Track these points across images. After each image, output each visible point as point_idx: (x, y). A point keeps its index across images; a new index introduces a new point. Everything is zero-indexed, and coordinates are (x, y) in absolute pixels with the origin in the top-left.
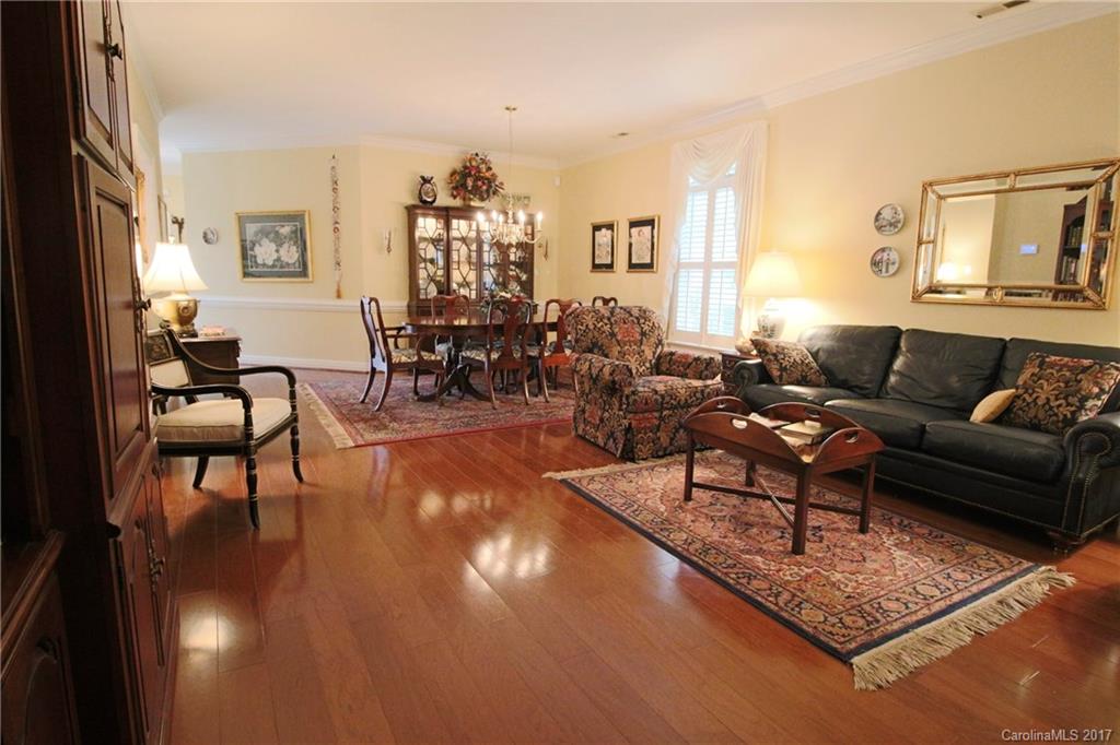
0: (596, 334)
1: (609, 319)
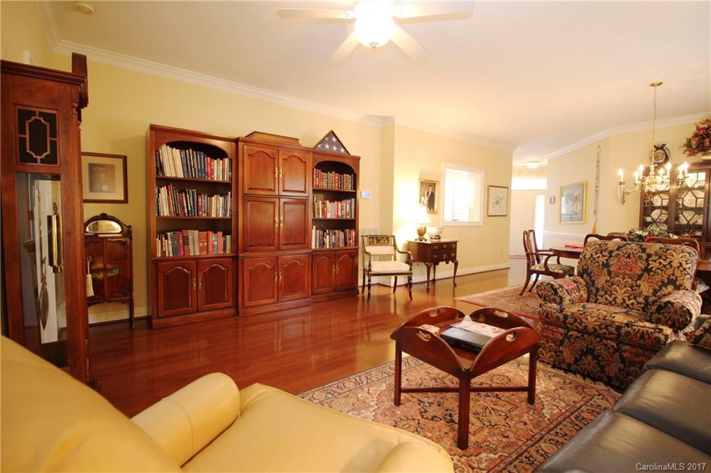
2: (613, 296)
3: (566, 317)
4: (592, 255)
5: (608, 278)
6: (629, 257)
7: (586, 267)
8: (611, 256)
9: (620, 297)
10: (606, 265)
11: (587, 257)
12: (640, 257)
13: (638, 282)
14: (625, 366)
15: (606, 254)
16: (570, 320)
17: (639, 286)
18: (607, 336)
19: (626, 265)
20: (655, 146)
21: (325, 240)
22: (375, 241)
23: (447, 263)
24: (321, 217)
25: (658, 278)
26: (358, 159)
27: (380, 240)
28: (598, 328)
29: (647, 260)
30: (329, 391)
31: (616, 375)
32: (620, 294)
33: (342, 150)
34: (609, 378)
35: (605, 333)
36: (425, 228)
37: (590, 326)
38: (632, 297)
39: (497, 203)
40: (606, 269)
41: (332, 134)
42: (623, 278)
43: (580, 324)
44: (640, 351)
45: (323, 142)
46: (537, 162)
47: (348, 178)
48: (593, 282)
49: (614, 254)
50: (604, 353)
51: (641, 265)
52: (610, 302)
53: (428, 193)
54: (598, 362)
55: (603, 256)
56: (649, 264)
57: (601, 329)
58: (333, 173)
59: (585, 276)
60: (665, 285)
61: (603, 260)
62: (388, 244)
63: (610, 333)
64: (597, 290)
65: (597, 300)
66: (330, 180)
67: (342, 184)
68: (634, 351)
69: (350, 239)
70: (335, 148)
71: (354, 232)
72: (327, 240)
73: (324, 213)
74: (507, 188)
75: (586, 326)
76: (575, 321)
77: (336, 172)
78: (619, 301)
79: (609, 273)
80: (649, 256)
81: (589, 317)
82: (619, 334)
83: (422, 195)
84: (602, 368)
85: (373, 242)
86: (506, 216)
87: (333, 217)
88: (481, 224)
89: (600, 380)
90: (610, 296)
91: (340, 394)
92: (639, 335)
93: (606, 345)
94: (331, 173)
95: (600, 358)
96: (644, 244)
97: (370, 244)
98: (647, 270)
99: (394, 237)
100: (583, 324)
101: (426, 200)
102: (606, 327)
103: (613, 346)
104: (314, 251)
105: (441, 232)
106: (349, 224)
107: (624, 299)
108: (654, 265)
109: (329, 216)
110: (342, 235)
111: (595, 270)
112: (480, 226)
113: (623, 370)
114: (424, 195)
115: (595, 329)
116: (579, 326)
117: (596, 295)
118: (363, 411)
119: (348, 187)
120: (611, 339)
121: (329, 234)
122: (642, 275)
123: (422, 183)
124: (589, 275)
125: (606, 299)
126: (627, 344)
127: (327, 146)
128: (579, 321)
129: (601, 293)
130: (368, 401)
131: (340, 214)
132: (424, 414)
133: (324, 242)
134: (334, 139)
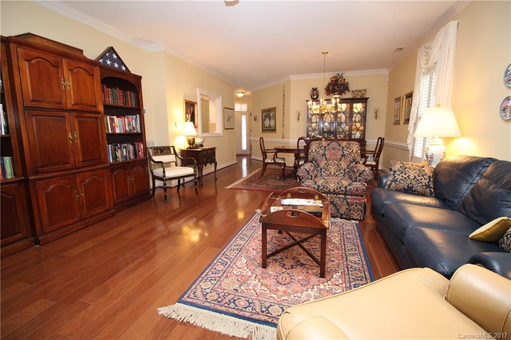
0: (315, 154)
1: (325, 147)
2: (329, 171)
3: (319, 186)
4: (316, 150)
5: (326, 162)
6: (334, 149)
7: (314, 157)
8: (325, 150)
9: (333, 172)
10: (324, 155)
11: (313, 151)
12: (339, 149)
13: (340, 162)
14: (349, 206)
15: (322, 148)
16: (321, 188)
17: (341, 164)
18: (340, 193)
19: (333, 154)
20: (313, 89)
21: (117, 153)
22: (159, 152)
23: (211, 164)
24: (110, 132)
25: (348, 159)
26: (140, 78)
27: (163, 150)
28: (335, 189)
29: (342, 150)
30: (210, 278)
31: (345, 212)
32: (333, 169)
33: (124, 68)
34: (342, 215)
35: (339, 191)
36: (194, 139)
37: (332, 189)
38: (338, 170)
39: (229, 120)
40: (324, 157)
41: (111, 50)
42: (333, 161)
43: (327, 189)
44: (355, 197)
45: (103, 56)
46: (243, 93)
47: (131, 95)
48: (318, 165)
49: (327, 148)
50: (339, 202)
51: (341, 153)
52: (328, 175)
53: (190, 111)
54: (336, 208)
55: (322, 150)
56: (344, 152)
57: (337, 189)
58: (118, 89)
59: (314, 162)
60: (352, 162)
61: (322, 152)
62: (170, 153)
63: (342, 191)
64: (321, 169)
65: (322, 174)
66: (115, 97)
67: (126, 101)
68: (353, 197)
69: (139, 151)
70: (116, 65)
71: (142, 145)
72: (119, 154)
73: (113, 128)
74: (233, 109)
75: (330, 190)
76: (324, 188)
77: (120, 89)
78: (332, 173)
79: (326, 159)
80: (343, 148)
81: (330, 184)
82: (346, 191)
83: (187, 113)
84: (338, 210)
85: (157, 152)
86: (233, 129)
87: (122, 132)
88: (222, 134)
89: (337, 217)
90: (328, 171)
91: (220, 277)
92: (355, 189)
93: (339, 198)
94: (116, 89)
95: (337, 205)
96: (340, 142)
97: (156, 154)
98: (343, 155)
99: (173, 147)
100: (328, 189)
101: (189, 117)
102: (340, 188)
103: (343, 198)
104: (112, 165)
105: (203, 142)
106: (137, 137)
107: (334, 172)
108: (346, 152)
109: (118, 131)
110: (131, 147)
111: (319, 158)
112: (221, 136)
113: (348, 209)
114: (188, 113)
115: (334, 190)
116: (326, 190)
117: (321, 172)
118: (249, 282)
119: (132, 103)
120: (341, 194)
121: (120, 149)
122: (341, 158)
123: (186, 103)
124: (316, 161)
125: (326, 173)
126: (349, 195)
127: (109, 62)
128: (326, 187)
129: (323, 170)
130: (244, 274)
131: (127, 129)
132: (285, 267)
133: (116, 155)
134: (115, 56)
